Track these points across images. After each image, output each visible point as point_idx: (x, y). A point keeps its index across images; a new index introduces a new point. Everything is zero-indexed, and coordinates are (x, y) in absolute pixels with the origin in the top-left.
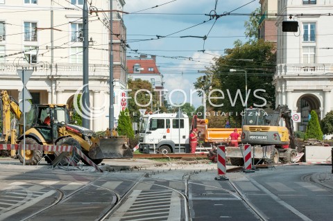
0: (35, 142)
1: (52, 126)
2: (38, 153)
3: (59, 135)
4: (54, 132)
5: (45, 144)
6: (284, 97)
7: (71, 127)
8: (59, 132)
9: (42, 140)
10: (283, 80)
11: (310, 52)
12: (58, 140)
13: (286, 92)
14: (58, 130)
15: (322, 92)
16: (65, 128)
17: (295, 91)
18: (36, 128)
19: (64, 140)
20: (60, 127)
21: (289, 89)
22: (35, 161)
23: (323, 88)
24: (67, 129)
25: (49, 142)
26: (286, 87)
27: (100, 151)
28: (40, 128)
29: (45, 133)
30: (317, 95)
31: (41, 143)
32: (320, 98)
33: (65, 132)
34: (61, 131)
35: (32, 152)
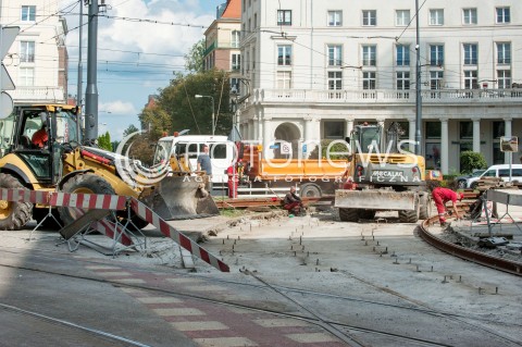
0: (16, 182)
1: (51, 149)
2: (23, 207)
3: (66, 169)
4: (55, 161)
5: (37, 188)
6: (261, 125)
7: (90, 151)
8: (65, 163)
9: (32, 179)
10: (260, 107)
11: (286, 78)
12: (65, 180)
13: (263, 121)
14: (64, 158)
15: (303, 121)
16: (78, 154)
17: (274, 119)
18: (18, 153)
19: (80, 179)
20: (68, 152)
21: (266, 117)
22: (18, 222)
23: (304, 116)
24: (82, 156)
25: (45, 183)
26: (263, 114)
27: (163, 202)
28: (27, 153)
29: (37, 164)
30: (297, 123)
31: (30, 186)
32: (300, 127)
33: (78, 162)
34: (69, 159)
35: (12, 205)
